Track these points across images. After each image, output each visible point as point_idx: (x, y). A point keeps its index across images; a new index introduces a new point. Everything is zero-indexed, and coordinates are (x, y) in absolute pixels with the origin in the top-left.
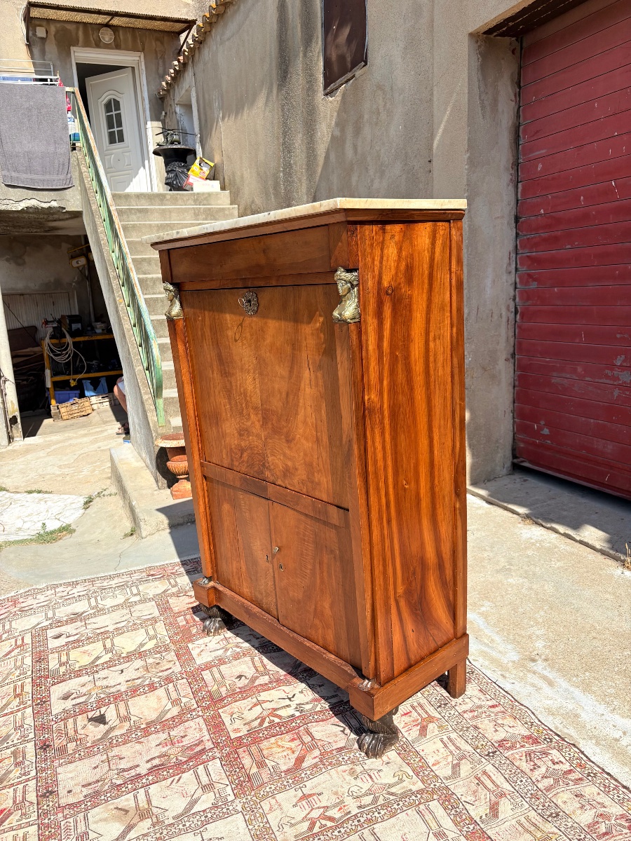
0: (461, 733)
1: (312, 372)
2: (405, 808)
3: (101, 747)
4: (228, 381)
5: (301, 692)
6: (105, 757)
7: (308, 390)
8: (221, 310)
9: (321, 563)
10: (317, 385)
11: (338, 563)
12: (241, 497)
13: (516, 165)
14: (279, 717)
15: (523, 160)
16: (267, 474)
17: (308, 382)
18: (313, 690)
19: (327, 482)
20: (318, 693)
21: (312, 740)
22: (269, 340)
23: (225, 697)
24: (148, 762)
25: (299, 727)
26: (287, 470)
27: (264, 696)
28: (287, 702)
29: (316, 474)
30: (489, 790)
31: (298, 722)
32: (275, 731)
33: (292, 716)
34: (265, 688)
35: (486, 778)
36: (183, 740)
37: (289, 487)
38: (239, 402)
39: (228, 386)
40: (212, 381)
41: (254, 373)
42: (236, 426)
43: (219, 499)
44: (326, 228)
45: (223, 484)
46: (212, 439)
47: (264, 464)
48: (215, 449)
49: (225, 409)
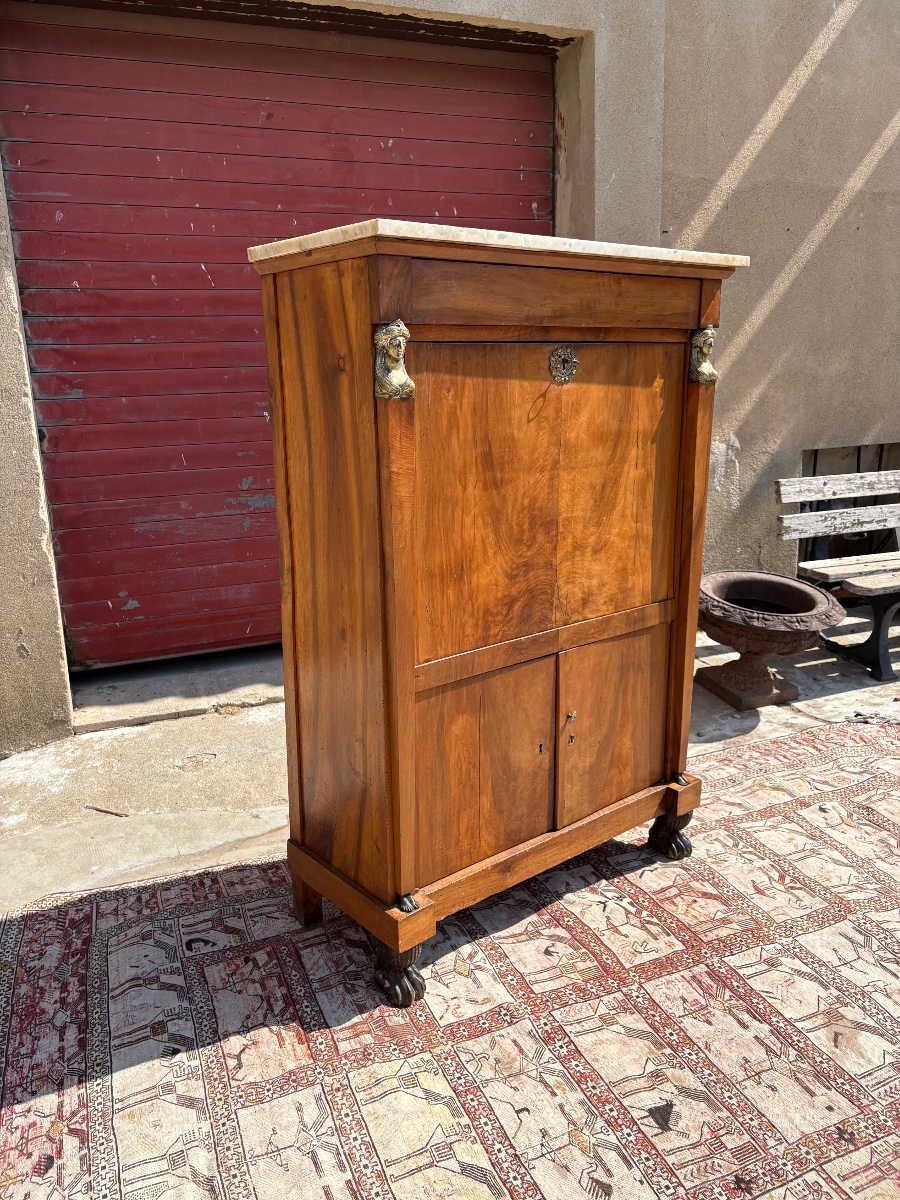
1: (641, 448)
4: (499, 494)
5: (582, 897)
6: (747, 1083)
8: (502, 373)
10: (644, 464)
12: (498, 683)
15: (16, 196)
17: (633, 463)
18: (577, 891)
20: (580, 888)
21: (674, 887)
22: (585, 416)
23: (599, 961)
25: (651, 898)
26: (588, 594)
28: (611, 905)
29: (630, 577)
31: (642, 899)
37: (591, 616)
38: (518, 525)
39: (498, 504)
40: (460, 504)
41: (552, 469)
42: (505, 566)
43: (442, 719)
44: (699, 282)
45: (459, 684)
46: (442, 613)
47: (552, 603)
48: (446, 629)
49: (485, 547)
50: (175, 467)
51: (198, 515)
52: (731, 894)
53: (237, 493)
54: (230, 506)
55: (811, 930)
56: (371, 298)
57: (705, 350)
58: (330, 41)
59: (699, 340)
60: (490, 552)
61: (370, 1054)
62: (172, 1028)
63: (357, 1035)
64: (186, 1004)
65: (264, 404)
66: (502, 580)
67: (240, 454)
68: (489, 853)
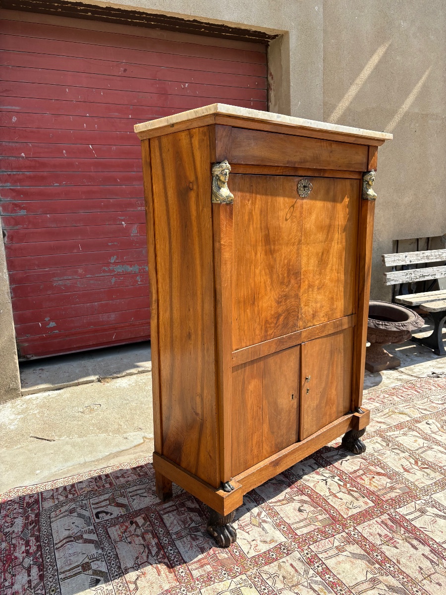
1: (340, 233)
4: (272, 257)
6: (424, 582)
7: (336, 247)
8: (274, 193)
9: (333, 364)
12: (272, 361)
14: (345, 484)
16: (300, 324)
17: (336, 241)
19: (341, 304)
21: (361, 469)
22: (314, 216)
23: (329, 515)
24: (416, 549)
27: (324, 493)
28: (329, 481)
29: (335, 303)
31: (344, 477)
32: (359, 486)
33: (339, 480)
37: (317, 324)
38: (282, 274)
39: (272, 263)
40: (254, 262)
41: (298, 244)
42: (275, 297)
43: (244, 383)
44: (367, 147)
45: (252, 362)
46: (245, 323)
47: (298, 317)
48: (246, 332)
49: (265, 286)
50: (75, 251)
51: (88, 276)
52: (391, 472)
53: (108, 264)
54: (104, 271)
55: (438, 491)
56: (210, 149)
57: (370, 183)
58: (156, 34)
59: (367, 177)
60: (268, 289)
61: (211, 578)
62: (94, 566)
63: (202, 566)
64: (100, 551)
65: (122, 218)
66: (274, 304)
67: (110, 244)
68: (267, 456)
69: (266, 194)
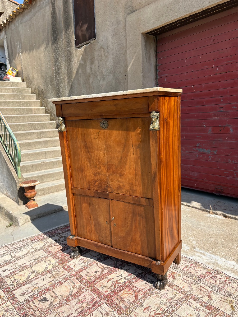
0: (186, 276)
1: (134, 149)
2: (182, 304)
3: (51, 310)
4: (90, 155)
5: (123, 273)
7: (132, 156)
8: (88, 127)
9: (135, 221)
10: (136, 154)
11: (144, 220)
12: (94, 200)
13: (157, 79)
14: (120, 283)
15: (159, 77)
16: (109, 189)
17: (132, 153)
18: (127, 271)
19: (140, 189)
20: (129, 272)
21: (137, 289)
22: (113, 138)
23: (94, 280)
24: (76, 311)
25: (129, 285)
26: (119, 187)
27: (110, 277)
28: (120, 277)
29: (134, 187)
30: (205, 292)
31: (128, 283)
32: (121, 289)
33: (125, 282)
34: (108, 274)
35: (202, 288)
36: (85, 300)
37: (121, 193)
38: (95, 163)
39: (90, 157)
40: (80, 155)
41: (104, 151)
42: (93, 172)
43: (80, 202)
44: (148, 97)
45: (84, 196)
47: (107, 185)
48: (80, 182)
49: (87, 166)
53: (196, 147)
54: (194, 150)
60: (89, 167)
61: (56, 258)
63: (61, 255)
65: (204, 123)
66: (92, 175)
67: (197, 137)
68: (95, 241)
69: (83, 128)
